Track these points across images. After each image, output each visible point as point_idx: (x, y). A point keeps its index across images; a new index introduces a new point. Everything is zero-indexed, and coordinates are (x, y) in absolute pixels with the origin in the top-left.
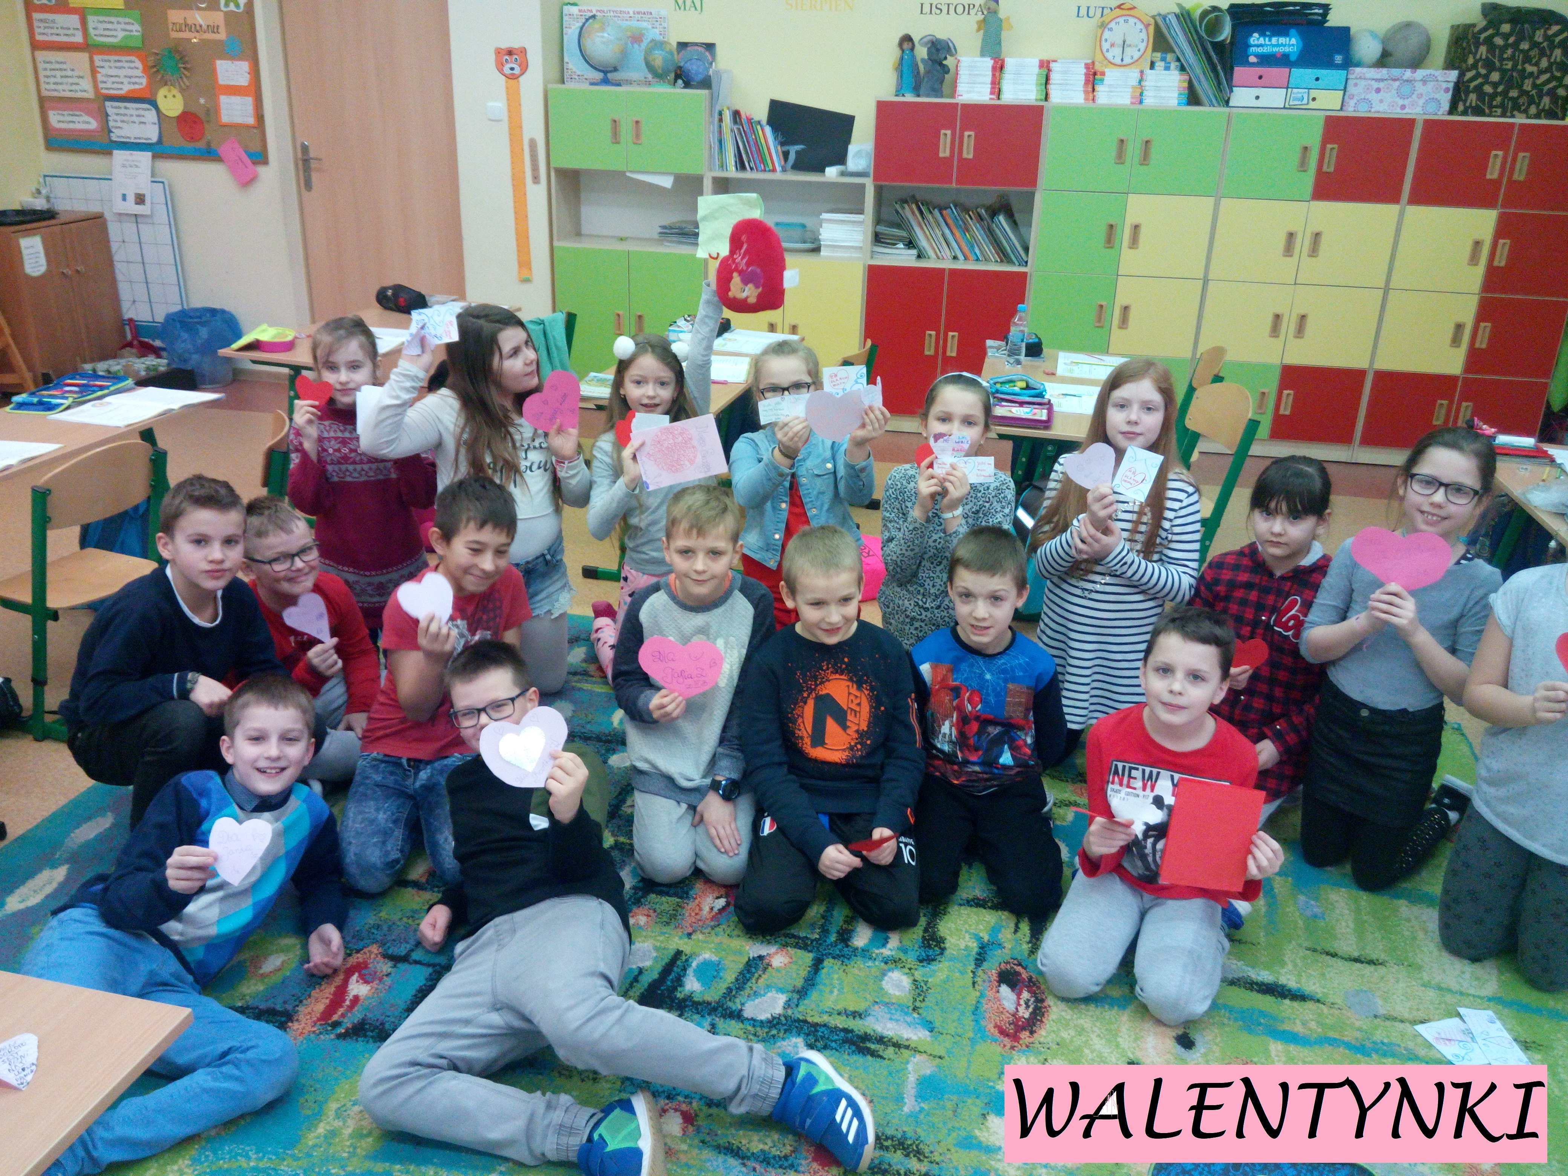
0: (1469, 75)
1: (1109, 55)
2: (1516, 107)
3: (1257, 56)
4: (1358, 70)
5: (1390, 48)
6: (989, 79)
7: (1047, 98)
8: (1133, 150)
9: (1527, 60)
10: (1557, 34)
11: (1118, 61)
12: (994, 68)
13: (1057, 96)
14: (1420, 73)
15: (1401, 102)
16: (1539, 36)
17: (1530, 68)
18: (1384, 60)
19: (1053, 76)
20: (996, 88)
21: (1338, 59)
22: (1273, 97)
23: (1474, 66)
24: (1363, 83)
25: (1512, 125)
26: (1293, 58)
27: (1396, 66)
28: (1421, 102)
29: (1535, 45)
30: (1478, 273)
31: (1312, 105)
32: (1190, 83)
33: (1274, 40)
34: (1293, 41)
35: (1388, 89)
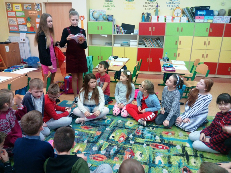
1: (175, 15)
3: (199, 14)
4: (215, 16)
5: (219, 13)
6: (157, 19)
8: (180, 29)
11: (177, 16)
12: (157, 17)
13: (167, 21)
14: (225, 17)
15: (222, 21)
18: (219, 15)
19: (167, 18)
20: (158, 21)
21: (212, 15)
22: (202, 21)
24: (216, 18)
26: (205, 15)
27: (221, 16)
28: (225, 21)
31: (208, 22)
32: (188, 19)
33: (202, 12)
34: (205, 12)
35: (220, 19)
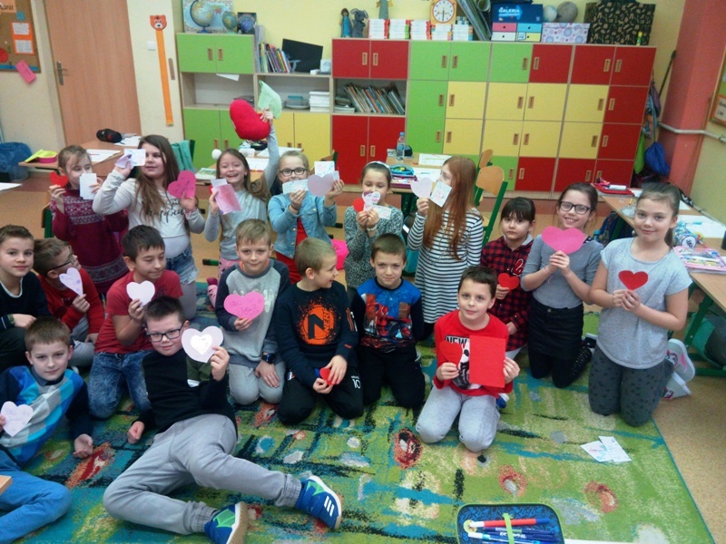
0: (595, 25)
1: (437, 18)
2: (615, 40)
3: (502, 18)
4: (547, 24)
5: (560, 14)
6: (383, 29)
7: (410, 37)
8: (450, 62)
9: (619, 18)
10: (631, 7)
11: (441, 20)
12: (385, 24)
13: (415, 37)
14: (574, 25)
15: (566, 38)
16: (624, 8)
17: (620, 22)
18: (558, 19)
19: (412, 27)
20: (387, 33)
21: (538, 19)
22: (510, 36)
23: (597, 22)
24: (549, 30)
25: (614, 48)
26: (518, 18)
27: (564, 22)
28: (575, 38)
29: (622, 12)
30: (602, 113)
31: (528, 40)
32: (474, 30)
33: (510, 10)
34: (518, 11)
35: (560, 31)
